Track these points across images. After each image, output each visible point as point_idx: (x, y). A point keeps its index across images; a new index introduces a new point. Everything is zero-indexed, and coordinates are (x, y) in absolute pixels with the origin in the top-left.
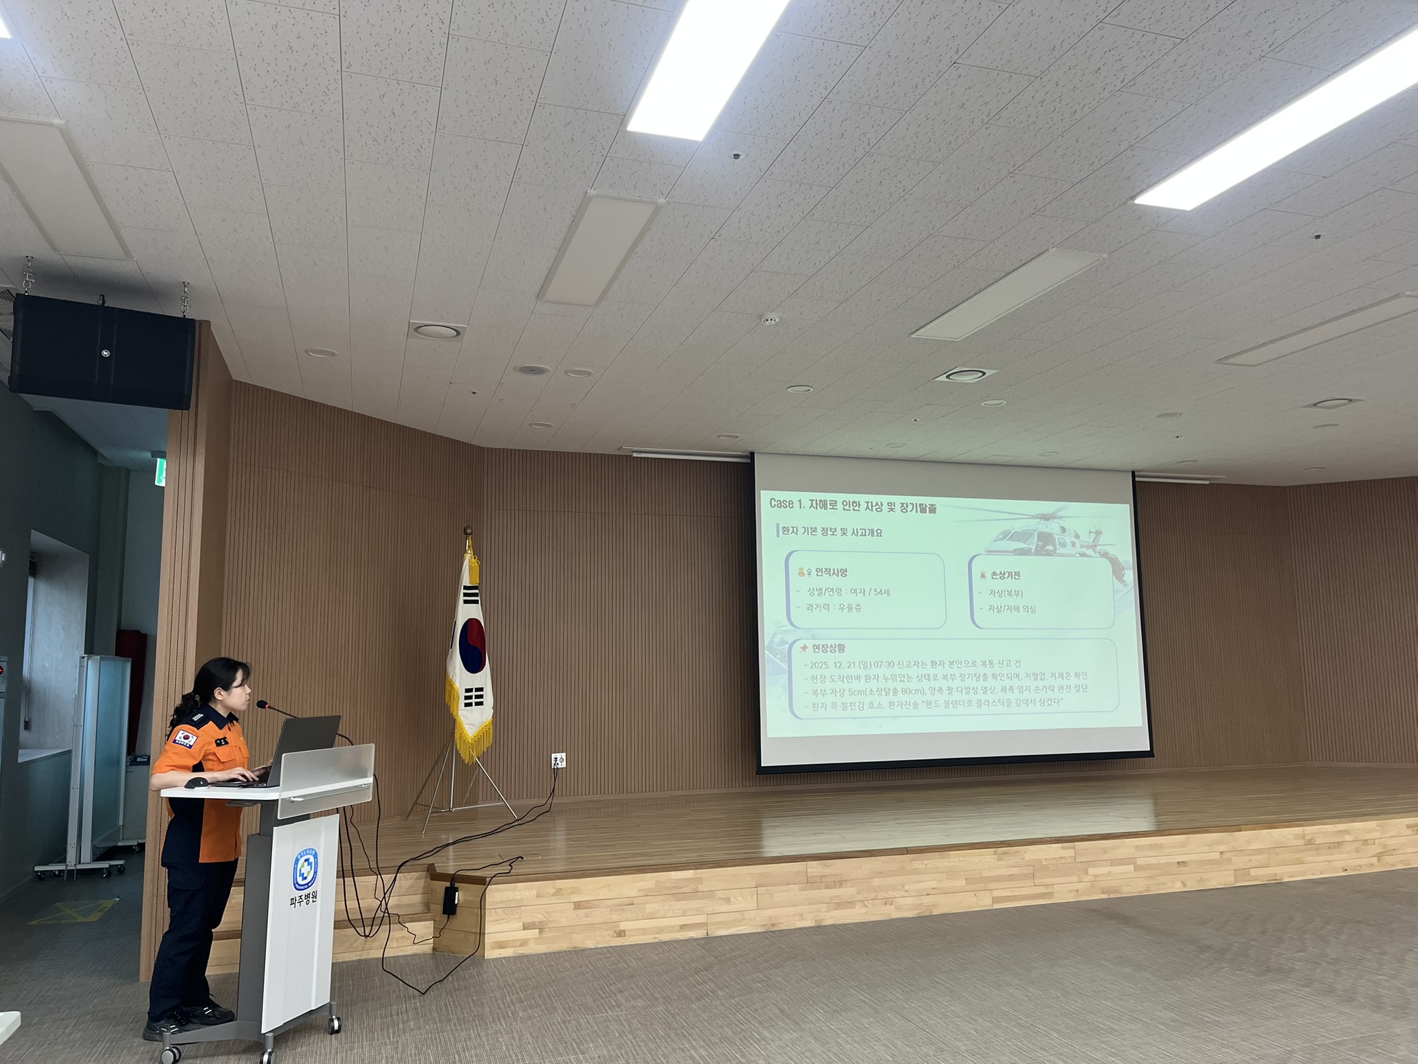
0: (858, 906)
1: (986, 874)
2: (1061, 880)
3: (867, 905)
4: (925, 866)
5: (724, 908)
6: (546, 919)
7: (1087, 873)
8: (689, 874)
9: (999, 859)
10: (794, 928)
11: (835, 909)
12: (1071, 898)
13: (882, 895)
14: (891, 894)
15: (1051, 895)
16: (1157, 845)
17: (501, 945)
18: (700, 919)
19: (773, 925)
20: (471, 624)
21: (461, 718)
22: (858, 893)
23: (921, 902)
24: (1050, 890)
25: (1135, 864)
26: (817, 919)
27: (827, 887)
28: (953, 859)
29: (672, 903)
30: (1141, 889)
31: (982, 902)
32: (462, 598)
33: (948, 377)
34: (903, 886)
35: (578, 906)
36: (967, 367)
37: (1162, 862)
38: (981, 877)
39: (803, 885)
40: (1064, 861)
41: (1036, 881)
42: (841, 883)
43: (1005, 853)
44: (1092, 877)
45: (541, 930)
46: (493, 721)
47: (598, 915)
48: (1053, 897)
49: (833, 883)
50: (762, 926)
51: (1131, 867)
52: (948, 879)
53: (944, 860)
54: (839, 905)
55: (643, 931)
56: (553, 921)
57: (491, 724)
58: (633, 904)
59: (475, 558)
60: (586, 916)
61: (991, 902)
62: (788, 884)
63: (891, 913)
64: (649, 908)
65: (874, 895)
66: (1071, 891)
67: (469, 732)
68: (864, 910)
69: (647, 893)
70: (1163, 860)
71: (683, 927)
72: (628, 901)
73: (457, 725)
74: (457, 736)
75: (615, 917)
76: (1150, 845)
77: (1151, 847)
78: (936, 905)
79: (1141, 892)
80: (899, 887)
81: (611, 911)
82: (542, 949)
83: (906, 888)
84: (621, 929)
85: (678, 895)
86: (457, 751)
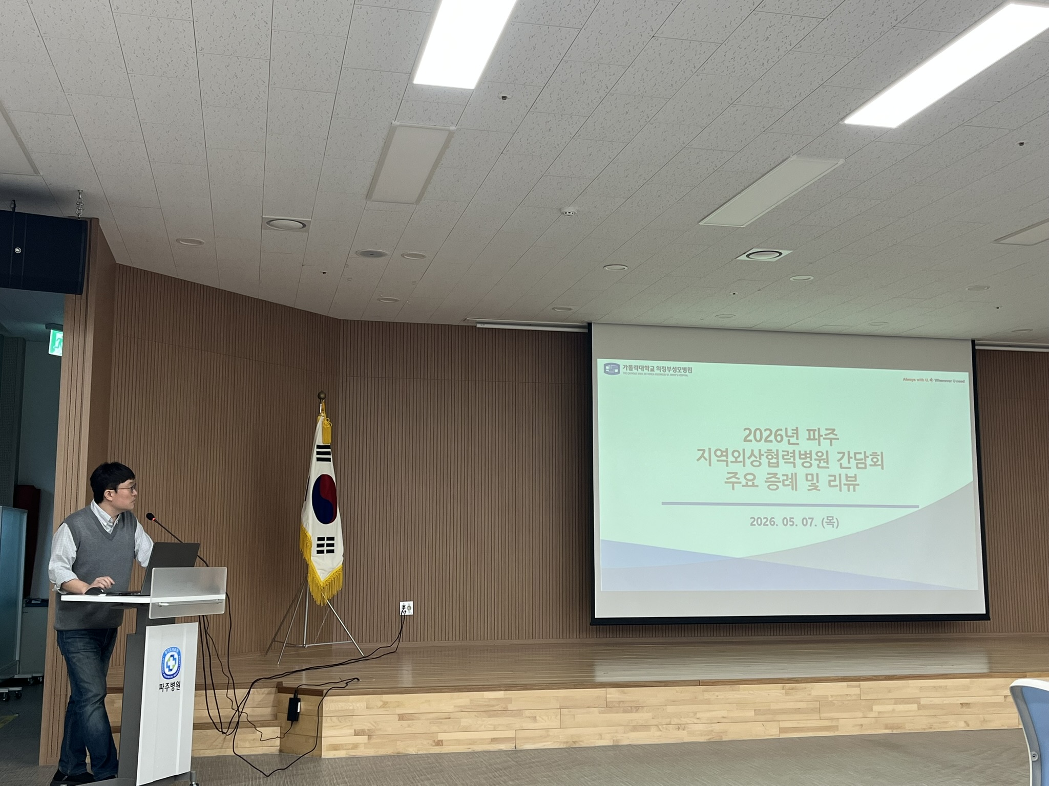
0: (653, 729)
1: (774, 707)
2: (845, 715)
3: (661, 729)
4: (716, 697)
5: (532, 725)
6: (374, 728)
7: (872, 710)
8: (500, 694)
9: (787, 694)
10: (594, 746)
11: (632, 731)
12: (856, 732)
13: (676, 721)
14: (684, 720)
15: (836, 728)
16: (940, 687)
17: (335, 748)
18: (510, 734)
19: (574, 742)
20: (323, 480)
21: (314, 563)
22: (653, 718)
23: (710, 729)
24: (834, 724)
25: (919, 703)
26: (615, 739)
27: (625, 712)
28: (743, 692)
29: (484, 719)
30: (924, 727)
31: (770, 731)
32: (315, 456)
33: (748, 256)
34: (695, 713)
35: (402, 717)
36: (761, 248)
37: (945, 702)
38: (769, 709)
39: (602, 709)
40: (849, 698)
41: (822, 715)
42: (637, 708)
43: (792, 689)
44: (877, 714)
45: (370, 737)
46: (343, 567)
47: (418, 726)
48: (838, 730)
49: (630, 708)
50: (564, 742)
51: (915, 706)
52: (737, 709)
53: (734, 692)
54: (635, 728)
55: (459, 742)
56: (380, 729)
57: (341, 570)
58: (450, 718)
59: (327, 420)
60: (409, 726)
61: (778, 733)
62: (588, 707)
63: (684, 737)
64: (465, 722)
65: (668, 720)
66: (856, 725)
67: (320, 577)
68: (659, 733)
69: (462, 710)
70: (947, 701)
71: (494, 740)
72: (446, 715)
73: (310, 569)
74: (310, 579)
75: (434, 728)
76: (934, 687)
77: (935, 688)
78: (725, 732)
79: (925, 729)
80: (692, 715)
81: (430, 723)
82: (370, 752)
83: (698, 715)
84: (439, 739)
85: (489, 711)
86: (310, 593)
